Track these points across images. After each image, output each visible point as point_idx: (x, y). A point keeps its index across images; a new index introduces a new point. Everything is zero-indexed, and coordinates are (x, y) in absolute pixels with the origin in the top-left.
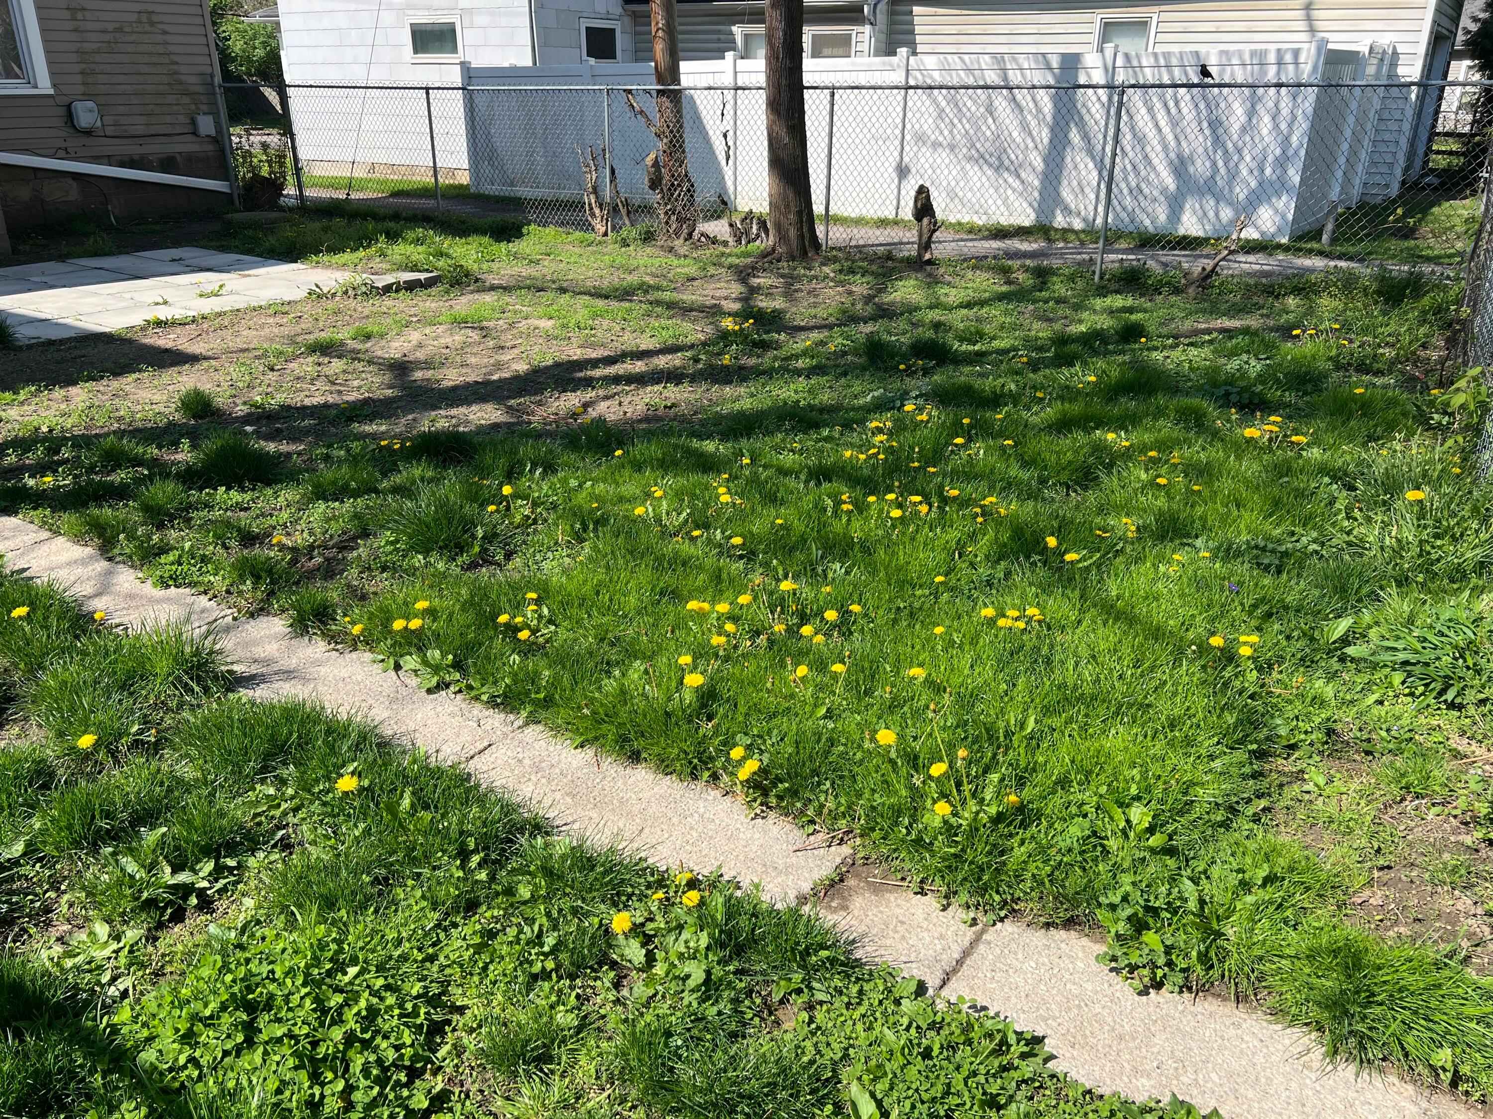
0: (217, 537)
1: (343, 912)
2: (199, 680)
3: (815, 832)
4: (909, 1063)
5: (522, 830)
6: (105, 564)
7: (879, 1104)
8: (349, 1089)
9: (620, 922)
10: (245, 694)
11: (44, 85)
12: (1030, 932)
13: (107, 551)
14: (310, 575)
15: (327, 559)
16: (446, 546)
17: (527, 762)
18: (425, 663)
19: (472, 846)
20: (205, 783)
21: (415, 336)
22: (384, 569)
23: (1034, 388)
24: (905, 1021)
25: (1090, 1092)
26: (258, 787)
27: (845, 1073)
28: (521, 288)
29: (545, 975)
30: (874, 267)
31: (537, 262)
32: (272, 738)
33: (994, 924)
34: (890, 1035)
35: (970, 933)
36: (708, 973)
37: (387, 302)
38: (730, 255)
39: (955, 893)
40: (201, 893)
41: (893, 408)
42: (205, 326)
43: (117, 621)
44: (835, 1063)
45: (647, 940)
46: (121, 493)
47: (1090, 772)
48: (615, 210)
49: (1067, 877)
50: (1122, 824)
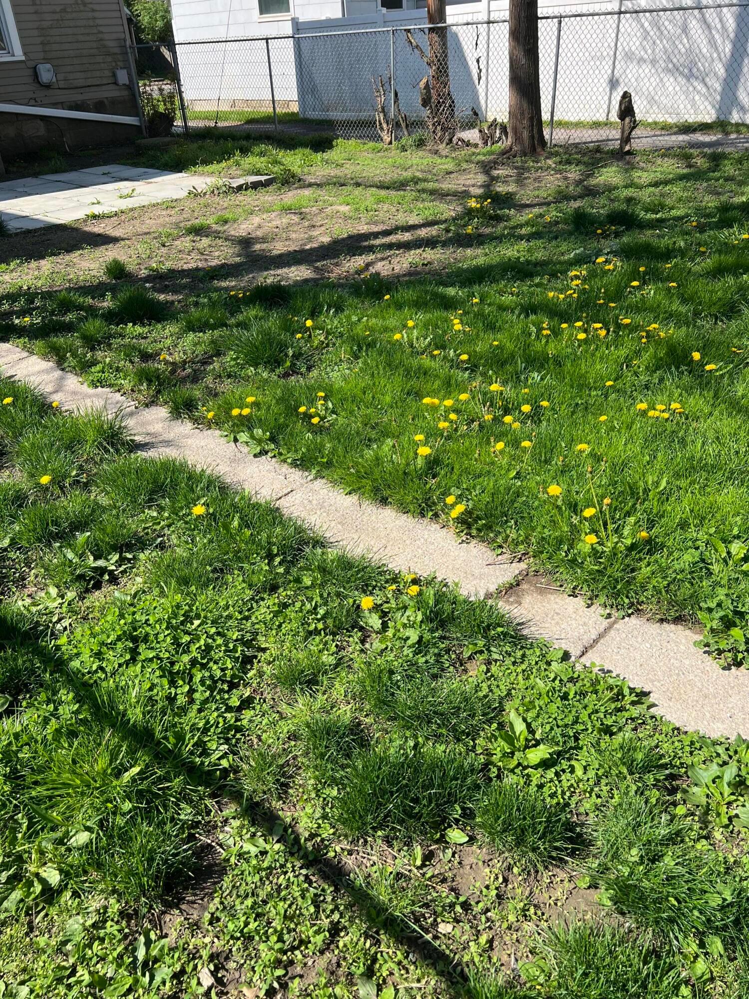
0: (126, 355)
1: (193, 588)
2: (113, 445)
3: (502, 553)
4: (552, 701)
5: (307, 544)
6: (60, 372)
7: (529, 726)
8: (192, 691)
9: (367, 602)
10: (142, 454)
11: (19, 54)
12: (648, 624)
13: (61, 365)
14: (183, 380)
15: (194, 371)
16: (269, 362)
17: (314, 502)
18: (252, 437)
19: (275, 551)
20: (115, 507)
21: (256, 220)
22: (229, 376)
23: (699, 245)
24: (552, 676)
25: (678, 729)
26: (146, 511)
27: (508, 706)
28: (329, 184)
29: (317, 632)
30: (586, 159)
31: (342, 166)
32: (155, 481)
33: (623, 618)
34: (541, 684)
35: (606, 623)
36: (421, 638)
37: (240, 197)
38: (479, 154)
39: (597, 596)
40: (111, 573)
41: (589, 262)
42: (123, 218)
43: (67, 408)
44: (501, 699)
45: (384, 614)
46: (69, 328)
47: (703, 518)
48: (398, 125)
49: (679, 589)
50: (724, 555)
